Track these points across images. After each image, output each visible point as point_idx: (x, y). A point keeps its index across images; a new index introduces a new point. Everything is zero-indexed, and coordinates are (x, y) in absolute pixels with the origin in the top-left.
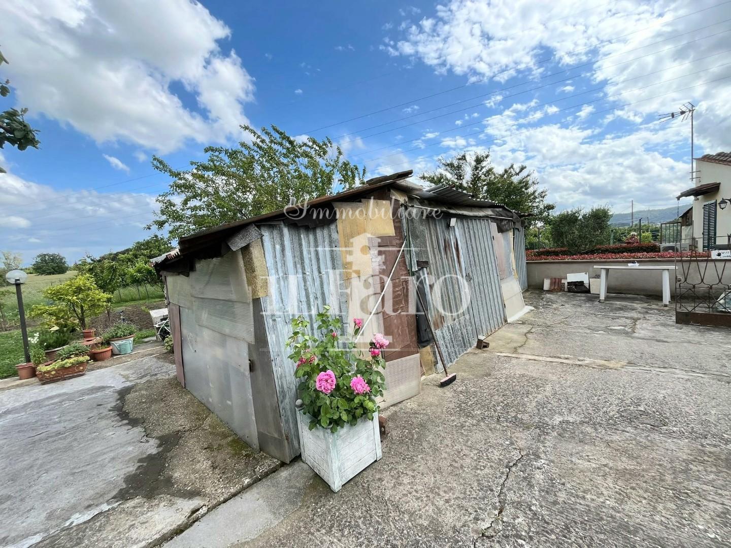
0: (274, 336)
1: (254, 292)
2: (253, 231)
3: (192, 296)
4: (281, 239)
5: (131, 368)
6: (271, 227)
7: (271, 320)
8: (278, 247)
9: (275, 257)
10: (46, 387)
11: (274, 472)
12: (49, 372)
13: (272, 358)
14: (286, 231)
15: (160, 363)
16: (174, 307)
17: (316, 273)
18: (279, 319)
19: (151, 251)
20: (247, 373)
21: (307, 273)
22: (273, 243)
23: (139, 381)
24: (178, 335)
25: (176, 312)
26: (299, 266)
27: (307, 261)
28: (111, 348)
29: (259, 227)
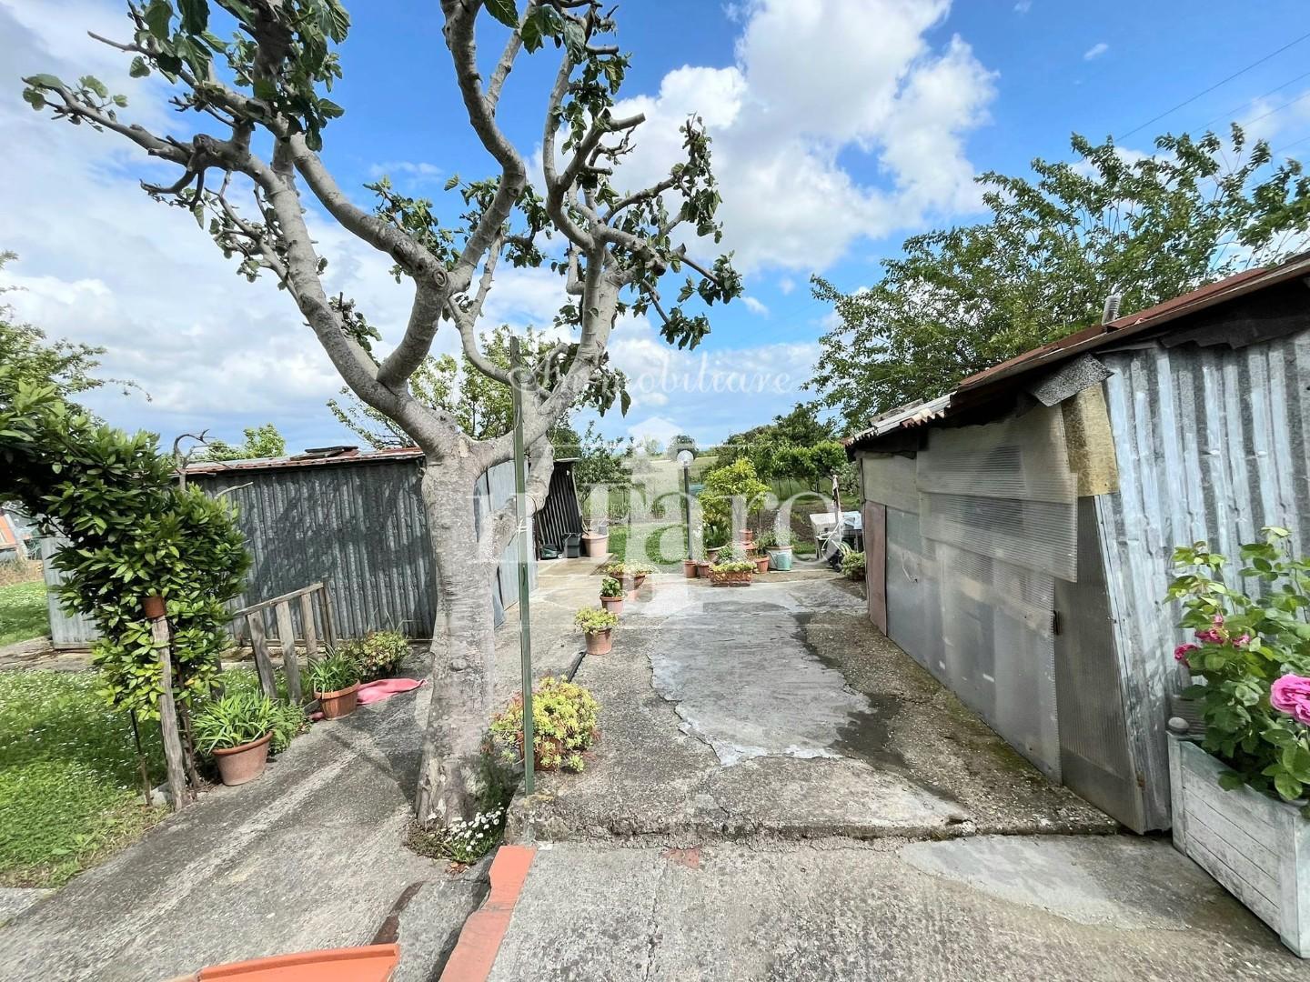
0: (1120, 575)
1: (1083, 483)
2: (1090, 368)
3: (919, 490)
4: (1149, 381)
5: (803, 590)
6: (1127, 357)
7: (1115, 544)
8: (1141, 396)
9: (1133, 416)
10: (717, 590)
11: (1104, 835)
12: (719, 573)
13: (1115, 616)
14: (1163, 363)
15: (838, 591)
16: (875, 509)
17: (1238, 453)
18: (1136, 543)
19: (794, 429)
20: (1047, 633)
21: (1213, 452)
22: (1128, 389)
23: (817, 609)
24: (879, 551)
25: (879, 516)
26: (1191, 437)
27: (1213, 426)
28: (767, 559)
29: (1100, 358)
